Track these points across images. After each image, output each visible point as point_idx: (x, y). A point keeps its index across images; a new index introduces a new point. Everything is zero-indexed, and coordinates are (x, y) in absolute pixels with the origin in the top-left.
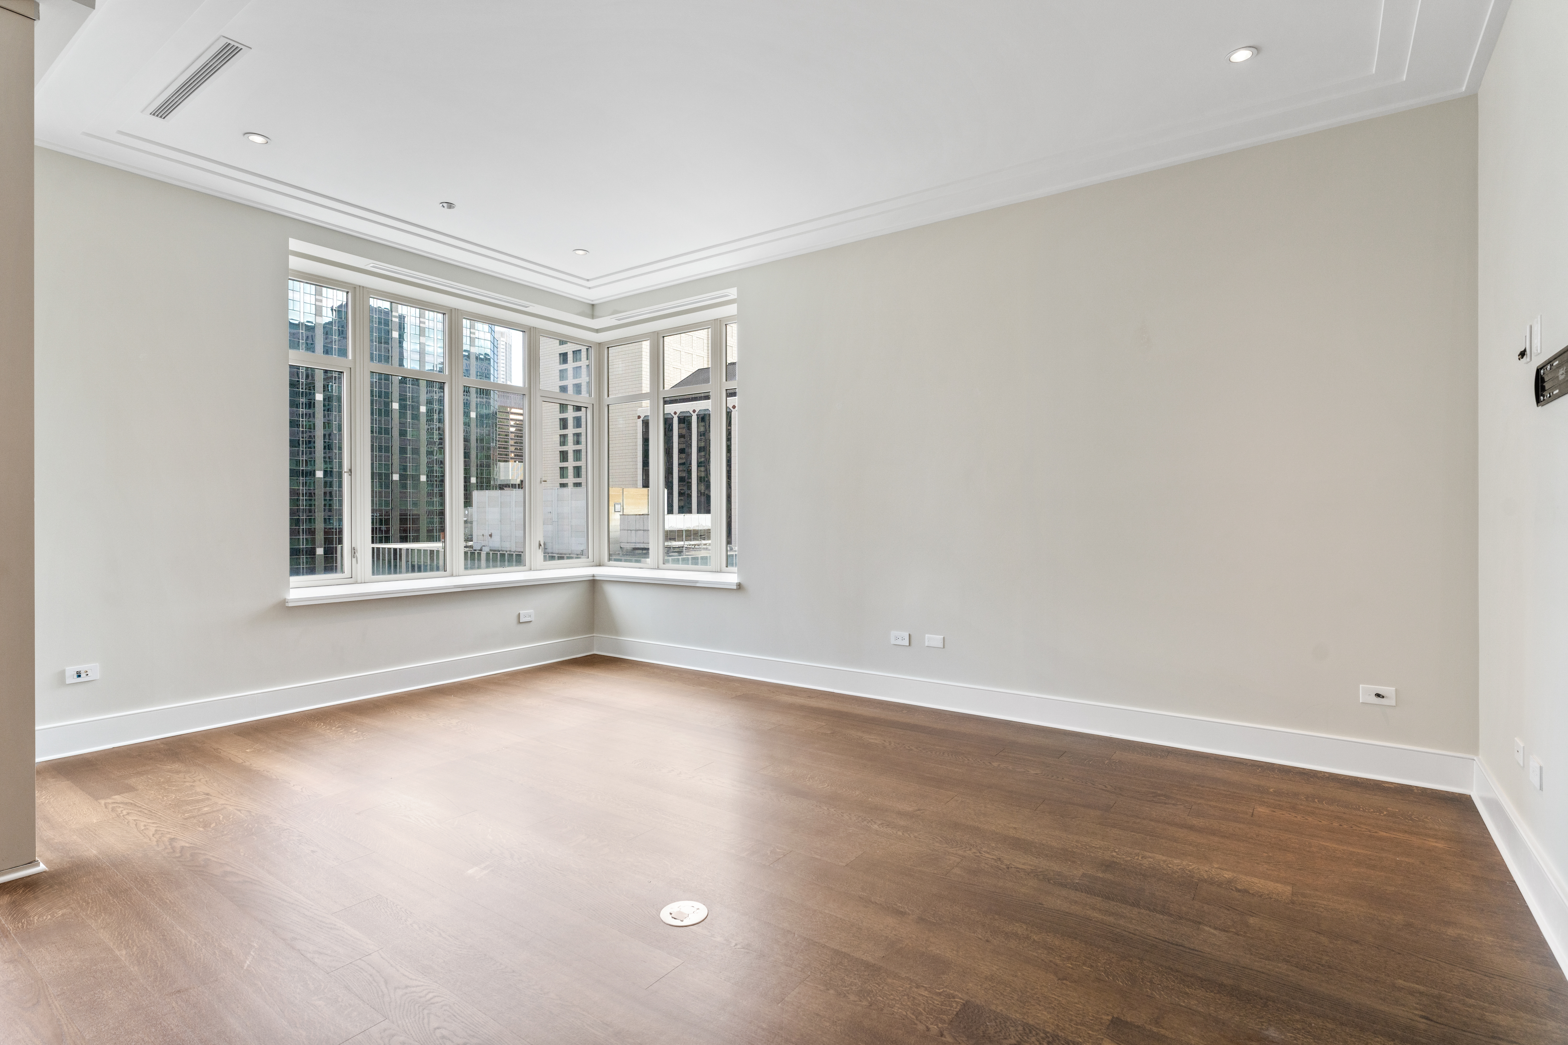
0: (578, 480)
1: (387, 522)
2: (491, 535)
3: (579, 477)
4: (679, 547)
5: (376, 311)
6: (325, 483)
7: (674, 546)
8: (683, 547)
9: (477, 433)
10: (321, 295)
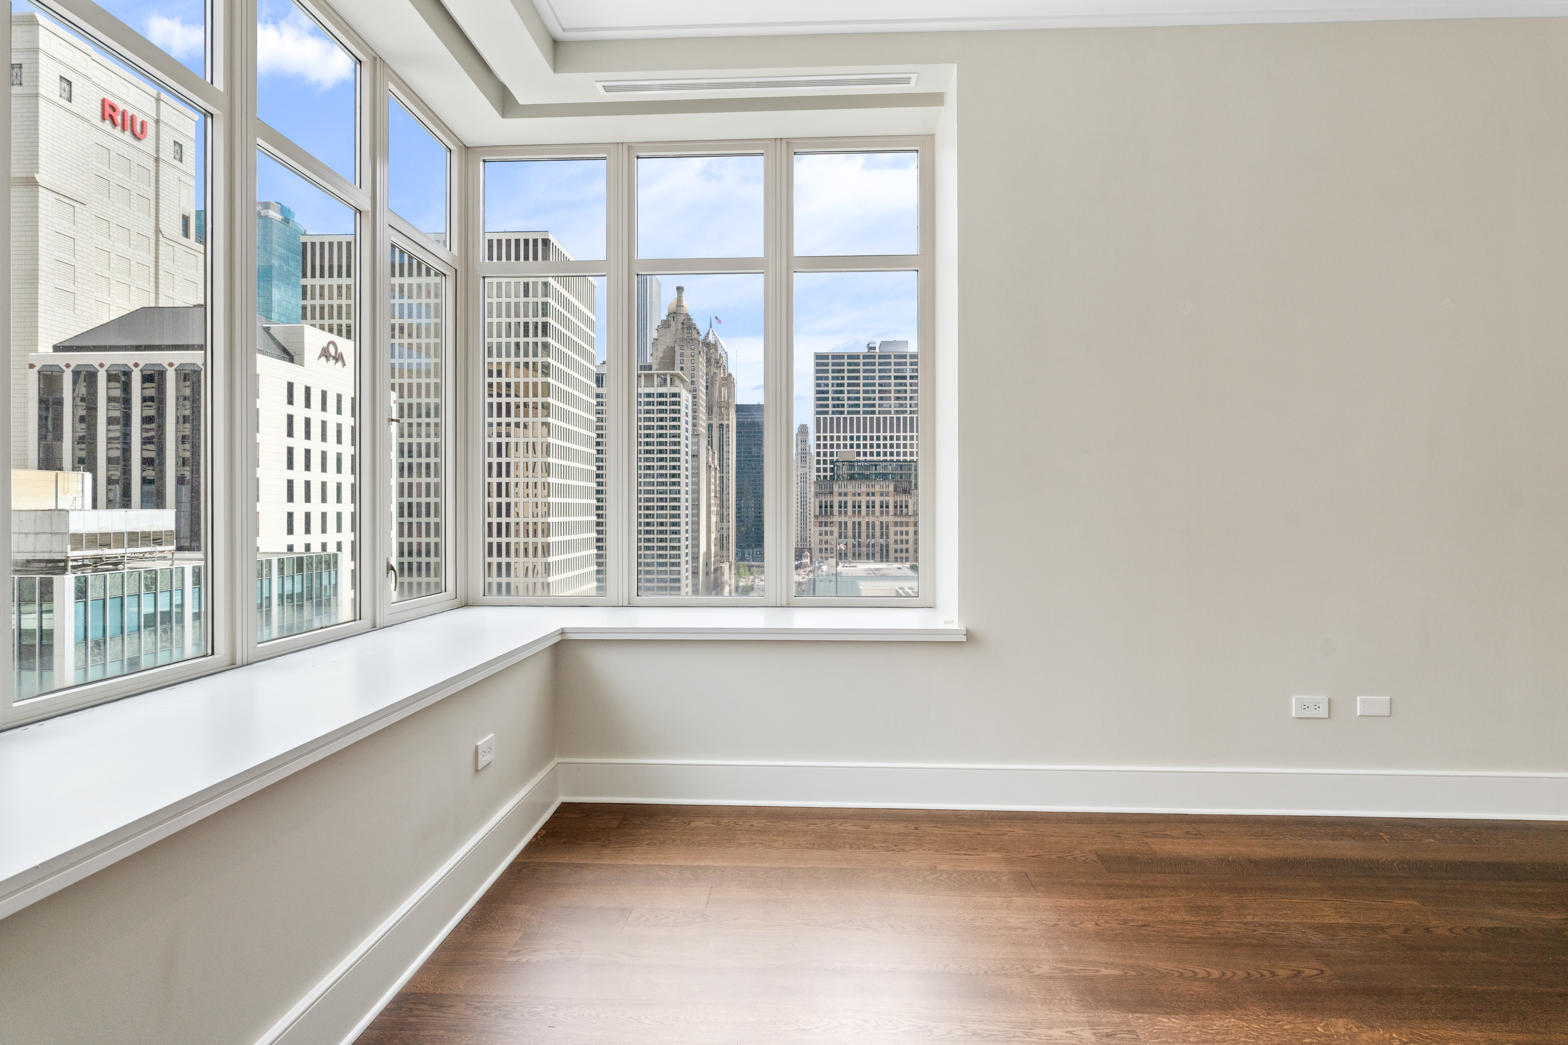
8: (124, 557)
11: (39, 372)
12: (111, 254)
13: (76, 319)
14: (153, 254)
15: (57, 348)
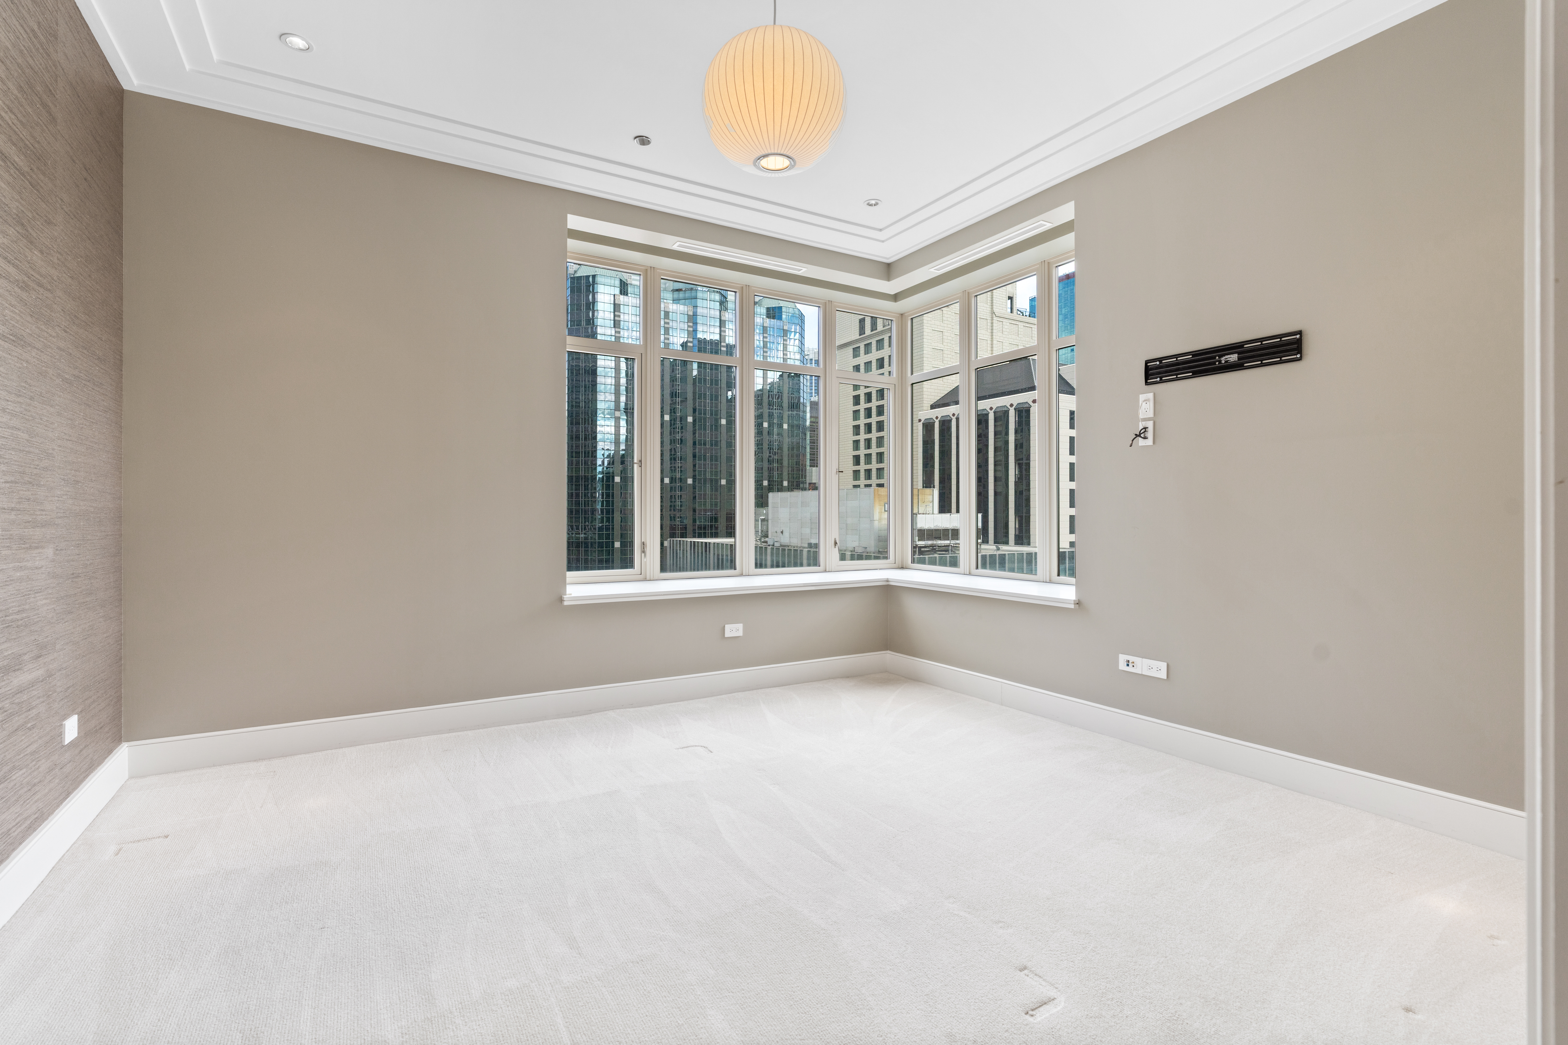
0: (868, 482)
1: (716, 520)
2: (782, 532)
3: (869, 479)
4: (944, 546)
5: (708, 343)
6: (671, 488)
7: (939, 545)
8: (949, 546)
9: (789, 442)
10: (668, 334)
11: (923, 424)
12: (945, 334)
13: (944, 386)
14: (989, 331)
15: (933, 407)
